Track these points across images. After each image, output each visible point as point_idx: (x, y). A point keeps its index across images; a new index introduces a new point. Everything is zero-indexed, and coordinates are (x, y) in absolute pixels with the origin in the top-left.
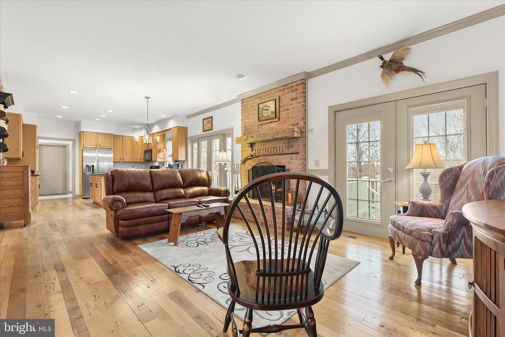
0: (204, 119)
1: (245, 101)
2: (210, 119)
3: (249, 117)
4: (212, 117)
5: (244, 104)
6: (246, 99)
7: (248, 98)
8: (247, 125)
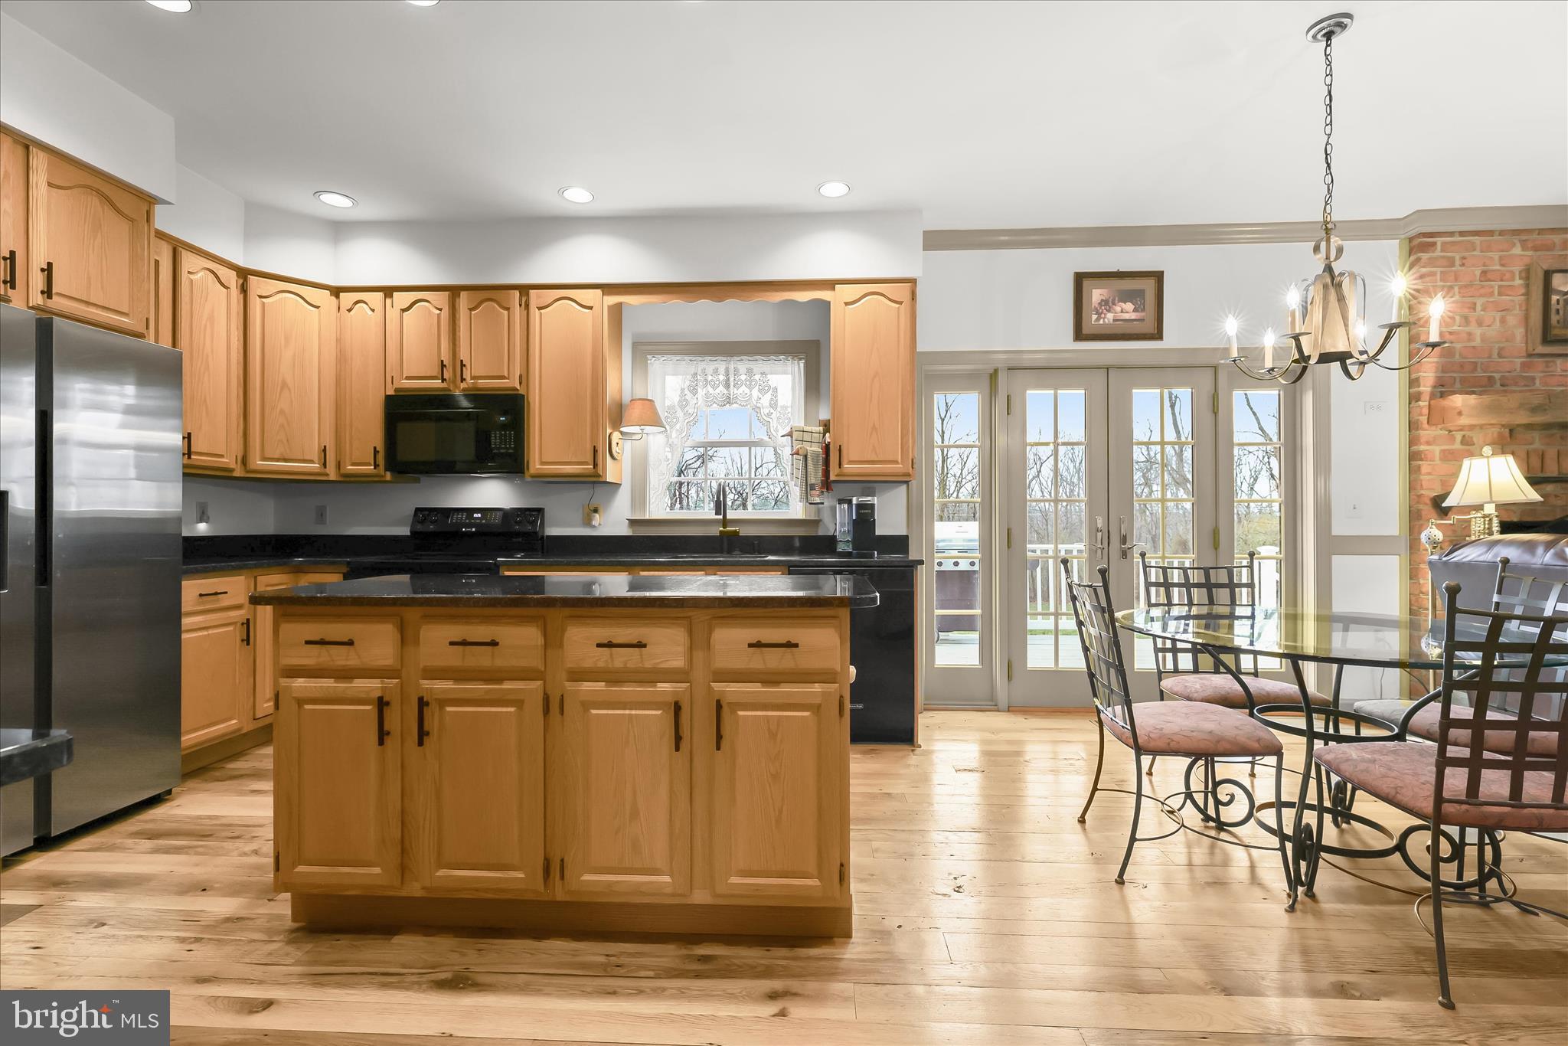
0: (1080, 278)
1: (1444, 244)
2: (1149, 285)
3: (1473, 317)
4: (1159, 277)
5: (1438, 253)
6: (1451, 234)
7: (1462, 234)
8: (1458, 346)
